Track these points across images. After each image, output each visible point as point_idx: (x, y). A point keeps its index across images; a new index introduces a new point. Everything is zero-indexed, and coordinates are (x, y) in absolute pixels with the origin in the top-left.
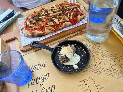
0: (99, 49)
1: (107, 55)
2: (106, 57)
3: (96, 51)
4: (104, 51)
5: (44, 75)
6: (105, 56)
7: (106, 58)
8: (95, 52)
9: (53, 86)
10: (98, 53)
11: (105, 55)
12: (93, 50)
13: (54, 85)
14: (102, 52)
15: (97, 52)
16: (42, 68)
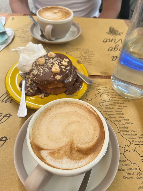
0: (118, 113)
1: (126, 129)
2: (124, 131)
3: (112, 113)
4: (126, 120)
5: (2, 114)
6: (123, 129)
7: (122, 133)
8: (109, 115)
9: (4, 139)
10: (113, 118)
11: (123, 126)
12: (107, 110)
13: (6, 138)
14: (121, 119)
15: (112, 116)
16: (6, 102)
